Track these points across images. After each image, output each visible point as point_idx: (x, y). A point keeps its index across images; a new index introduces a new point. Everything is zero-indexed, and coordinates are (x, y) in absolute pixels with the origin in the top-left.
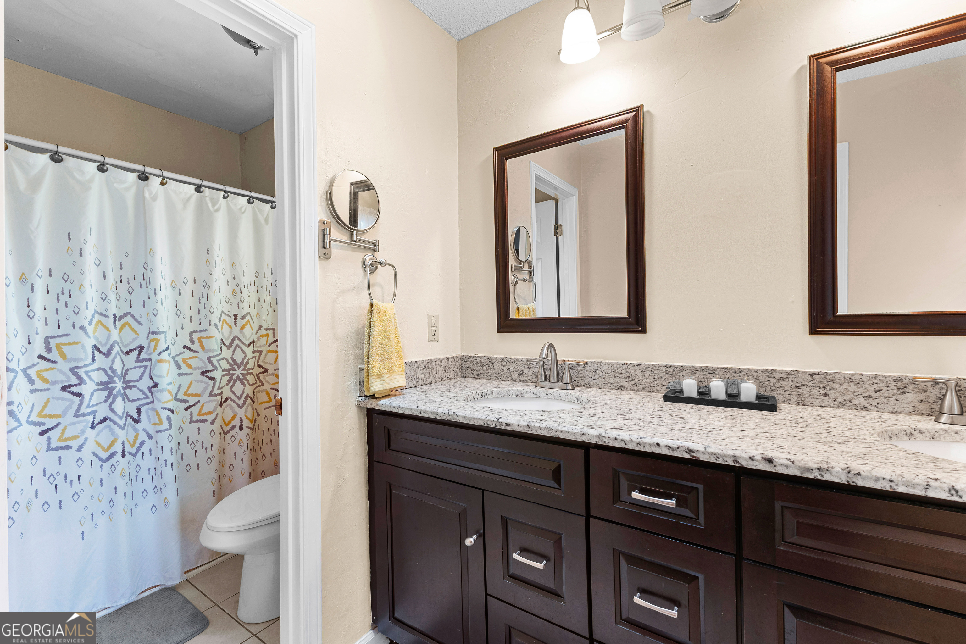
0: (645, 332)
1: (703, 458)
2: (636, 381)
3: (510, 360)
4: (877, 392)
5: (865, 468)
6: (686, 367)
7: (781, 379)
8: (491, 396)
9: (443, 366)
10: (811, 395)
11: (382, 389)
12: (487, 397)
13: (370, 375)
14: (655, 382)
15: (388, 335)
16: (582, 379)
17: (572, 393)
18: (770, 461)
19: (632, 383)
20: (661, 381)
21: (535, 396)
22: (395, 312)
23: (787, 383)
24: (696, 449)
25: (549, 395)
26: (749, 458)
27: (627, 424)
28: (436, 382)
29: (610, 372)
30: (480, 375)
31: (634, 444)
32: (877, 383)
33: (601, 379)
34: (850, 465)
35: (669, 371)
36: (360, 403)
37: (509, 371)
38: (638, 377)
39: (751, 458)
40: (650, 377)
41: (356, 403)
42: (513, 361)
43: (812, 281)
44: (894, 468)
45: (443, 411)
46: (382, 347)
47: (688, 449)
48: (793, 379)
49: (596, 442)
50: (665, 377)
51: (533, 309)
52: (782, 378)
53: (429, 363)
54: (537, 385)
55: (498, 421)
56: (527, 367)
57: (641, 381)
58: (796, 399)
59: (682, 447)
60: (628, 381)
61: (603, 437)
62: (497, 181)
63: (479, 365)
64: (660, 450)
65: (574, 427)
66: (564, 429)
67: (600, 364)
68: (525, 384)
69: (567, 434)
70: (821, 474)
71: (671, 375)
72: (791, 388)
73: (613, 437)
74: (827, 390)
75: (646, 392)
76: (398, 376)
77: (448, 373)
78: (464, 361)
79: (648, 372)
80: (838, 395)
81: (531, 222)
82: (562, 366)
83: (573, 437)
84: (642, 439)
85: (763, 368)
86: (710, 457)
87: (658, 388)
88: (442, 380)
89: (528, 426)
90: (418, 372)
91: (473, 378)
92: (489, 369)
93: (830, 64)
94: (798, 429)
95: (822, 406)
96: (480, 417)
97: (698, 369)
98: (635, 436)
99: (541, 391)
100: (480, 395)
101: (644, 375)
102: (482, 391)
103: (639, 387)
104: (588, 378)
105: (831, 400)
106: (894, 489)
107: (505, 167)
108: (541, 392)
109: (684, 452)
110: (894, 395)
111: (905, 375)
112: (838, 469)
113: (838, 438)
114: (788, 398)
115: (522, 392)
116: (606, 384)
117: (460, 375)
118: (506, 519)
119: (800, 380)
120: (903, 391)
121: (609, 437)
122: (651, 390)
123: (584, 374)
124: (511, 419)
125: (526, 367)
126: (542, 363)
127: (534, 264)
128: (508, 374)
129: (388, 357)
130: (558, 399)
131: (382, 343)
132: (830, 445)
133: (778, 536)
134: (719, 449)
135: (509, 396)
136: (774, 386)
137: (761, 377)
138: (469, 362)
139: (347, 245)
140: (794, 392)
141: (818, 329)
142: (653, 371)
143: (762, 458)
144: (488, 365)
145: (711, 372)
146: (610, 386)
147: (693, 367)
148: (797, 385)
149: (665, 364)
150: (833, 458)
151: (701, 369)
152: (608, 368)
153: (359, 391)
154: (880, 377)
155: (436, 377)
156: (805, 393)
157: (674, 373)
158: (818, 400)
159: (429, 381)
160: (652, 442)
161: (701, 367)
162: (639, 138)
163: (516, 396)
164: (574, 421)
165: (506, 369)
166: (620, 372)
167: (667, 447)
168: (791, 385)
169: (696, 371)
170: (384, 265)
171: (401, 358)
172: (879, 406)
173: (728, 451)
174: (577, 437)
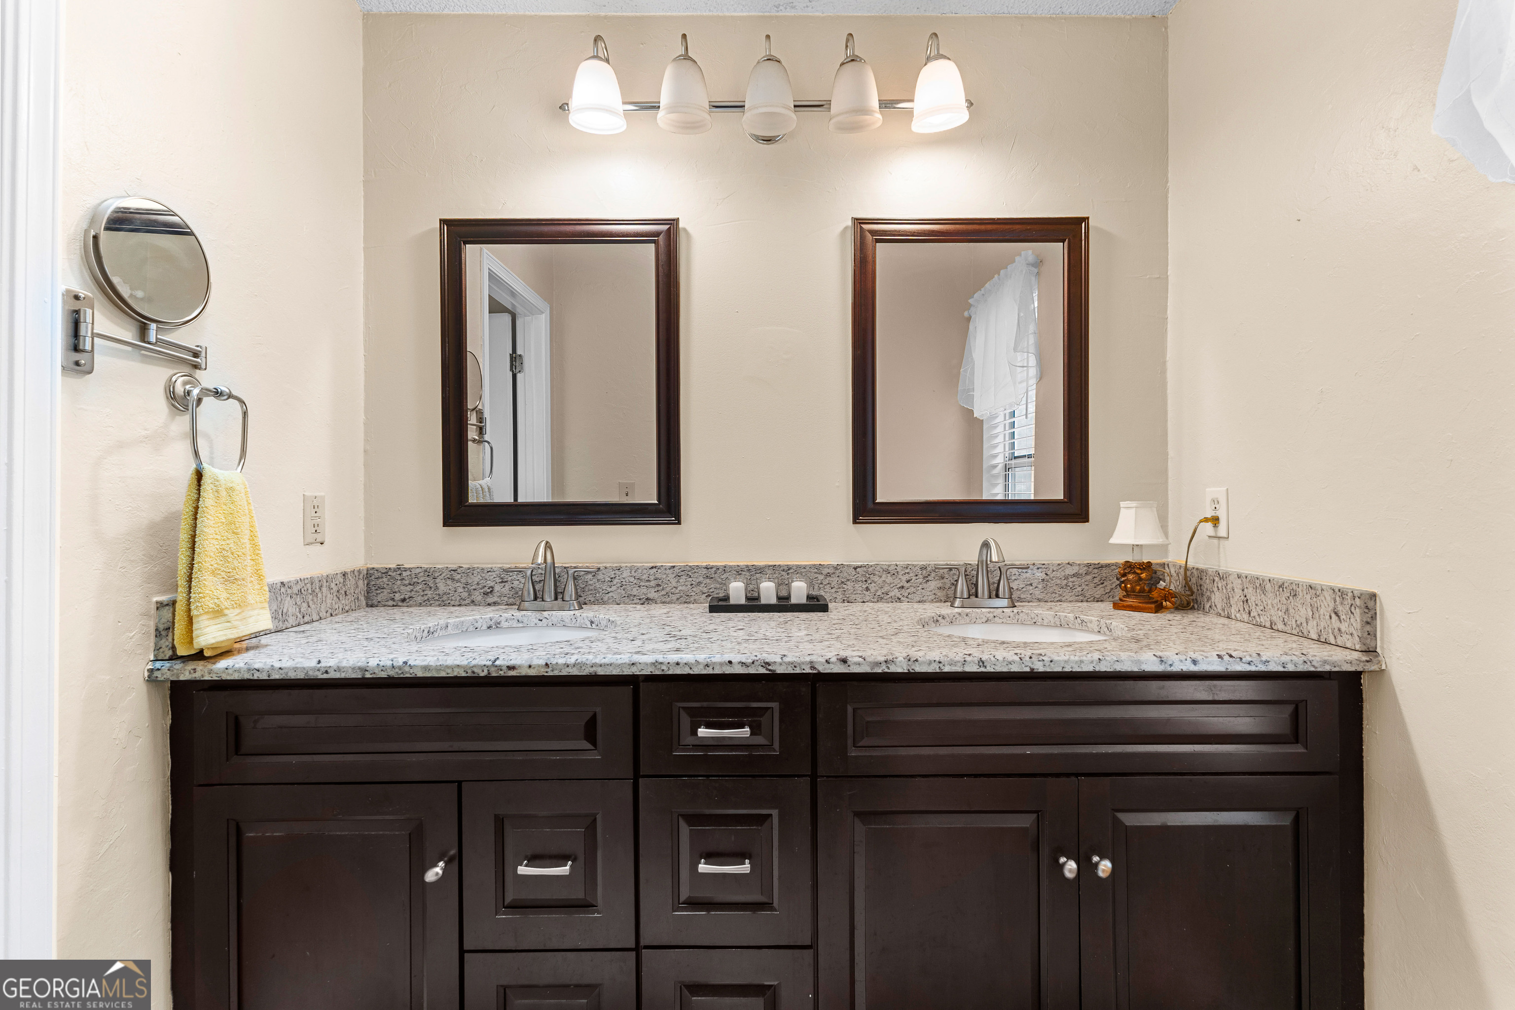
0: (679, 523)
1: (780, 670)
2: (668, 589)
3: (468, 571)
4: (908, 581)
5: (921, 654)
6: (731, 567)
7: (829, 575)
8: (444, 632)
9: (335, 589)
10: (854, 591)
11: (224, 638)
12: (437, 634)
13: (194, 613)
14: (693, 589)
15: (237, 534)
16: (591, 592)
17: (583, 615)
18: (844, 661)
19: (663, 593)
20: (700, 588)
21: (521, 625)
22: (249, 490)
23: (834, 579)
24: (773, 661)
25: (544, 620)
26: (825, 661)
27: (683, 644)
28: (321, 619)
29: (632, 579)
30: (408, 600)
31: (701, 667)
32: (908, 573)
33: (619, 591)
34: (910, 653)
35: (710, 573)
36: (157, 674)
37: (466, 590)
38: (670, 585)
39: (827, 662)
40: (686, 583)
41: (146, 674)
42: (475, 572)
43: (856, 465)
44: (940, 650)
45: (379, 663)
46: (224, 557)
47: (764, 662)
48: (839, 575)
49: (651, 672)
50: (705, 582)
51: (489, 489)
52: (829, 573)
53: (309, 585)
54: (522, 608)
55: (493, 665)
56: (500, 581)
57: (675, 589)
58: (841, 596)
59: (757, 661)
60: (658, 591)
61: (661, 663)
62: (446, 274)
63: (407, 582)
64: (732, 668)
65: (619, 657)
66: (603, 661)
67: (619, 569)
68: (497, 608)
69: (609, 667)
70: (888, 666)
71: (712, 578)
72: (837, 585)
73: (674, 661)
74: (869, 584)
75: (680, 603)
76: (256, 612)
77: (343, 602)
78: (373, 577)
79: (684, 577)
80: (877, 588)
81: (483, 346)
82: (559, 576)
83: (618, 670)
84: (710, 659)
85: (811, 563)
86: (787, 668)
87: (697, 597)
88: (331, 615)
89: (547, 664)
90: (286, 602)
91: (393, 606)
92: (428, 589)
93: (873, 232)
94: (854, 626)
95: (864, 602)
96: (458, 663)
97: (744, 569)
98: (702, 657)
99: (531, 616)
100: (426, 632)
101: (678, 581)
102: (429, 625)
103: (672, 598)
104: (601, 590)
105: (872, 594)
106: (942, 670)
107: (463, 256)
108: (530, 618)
109: (760, 667)
110: (920, 584)
111: (928, 563)
112: (901, 659)
113: (890, 631)
114: (835, 596)
115: (498, 621)
116: (627, 598)
117: (364, 603)
118: (503, 818)
119: (846, 574)
120: (927, 579)
121: (669, 663)
122: (688, 600)
123: (595, 585)
124: (516, 659)
125: (498, 580)
126: (529, 572)
127: (487, 414)
128: (465, 595)
129: (237, 577)
130: (559, 625)
131: (224, 549)
132: (887, 638)
133: (850, 741)
134: (796, 657)
135: (476, 628)
136: (822, 584)
137: (810, 573)
138: (385, 580)
139: (129, 349)
140: (840, 588)
141: (860, 518)
142: (691, 574)
143: (837, 659)
144: (424, 582)
145: (758, 572)
146: (633, 600)
147: (738, 566)
148: (843, 580)
149: (705, 564)
150: (894, 649)
151: (747, 568)
152: (630, 575)
153: (152, 649)
154: (910, 567)
155: (322, 610)
156: (850, 589)
157: (716, 575)
158: (861, 595)
159: (307, 619)
160: (723, 661)
161: (747, 566)
162: (673, 262)
163: (488, 628)
164: (613, 649)
165: (462, 586)
166: (647, 579)
167: (741, 664)
168: (838, 581)
169: (742, 571)
170: (226, 397)
171: (260, 577)
172: (910, 596)
173: (805, 657)
174: (624, 670)
